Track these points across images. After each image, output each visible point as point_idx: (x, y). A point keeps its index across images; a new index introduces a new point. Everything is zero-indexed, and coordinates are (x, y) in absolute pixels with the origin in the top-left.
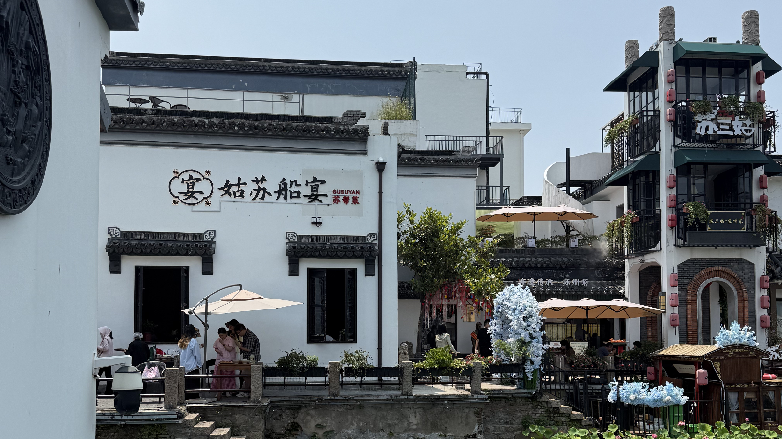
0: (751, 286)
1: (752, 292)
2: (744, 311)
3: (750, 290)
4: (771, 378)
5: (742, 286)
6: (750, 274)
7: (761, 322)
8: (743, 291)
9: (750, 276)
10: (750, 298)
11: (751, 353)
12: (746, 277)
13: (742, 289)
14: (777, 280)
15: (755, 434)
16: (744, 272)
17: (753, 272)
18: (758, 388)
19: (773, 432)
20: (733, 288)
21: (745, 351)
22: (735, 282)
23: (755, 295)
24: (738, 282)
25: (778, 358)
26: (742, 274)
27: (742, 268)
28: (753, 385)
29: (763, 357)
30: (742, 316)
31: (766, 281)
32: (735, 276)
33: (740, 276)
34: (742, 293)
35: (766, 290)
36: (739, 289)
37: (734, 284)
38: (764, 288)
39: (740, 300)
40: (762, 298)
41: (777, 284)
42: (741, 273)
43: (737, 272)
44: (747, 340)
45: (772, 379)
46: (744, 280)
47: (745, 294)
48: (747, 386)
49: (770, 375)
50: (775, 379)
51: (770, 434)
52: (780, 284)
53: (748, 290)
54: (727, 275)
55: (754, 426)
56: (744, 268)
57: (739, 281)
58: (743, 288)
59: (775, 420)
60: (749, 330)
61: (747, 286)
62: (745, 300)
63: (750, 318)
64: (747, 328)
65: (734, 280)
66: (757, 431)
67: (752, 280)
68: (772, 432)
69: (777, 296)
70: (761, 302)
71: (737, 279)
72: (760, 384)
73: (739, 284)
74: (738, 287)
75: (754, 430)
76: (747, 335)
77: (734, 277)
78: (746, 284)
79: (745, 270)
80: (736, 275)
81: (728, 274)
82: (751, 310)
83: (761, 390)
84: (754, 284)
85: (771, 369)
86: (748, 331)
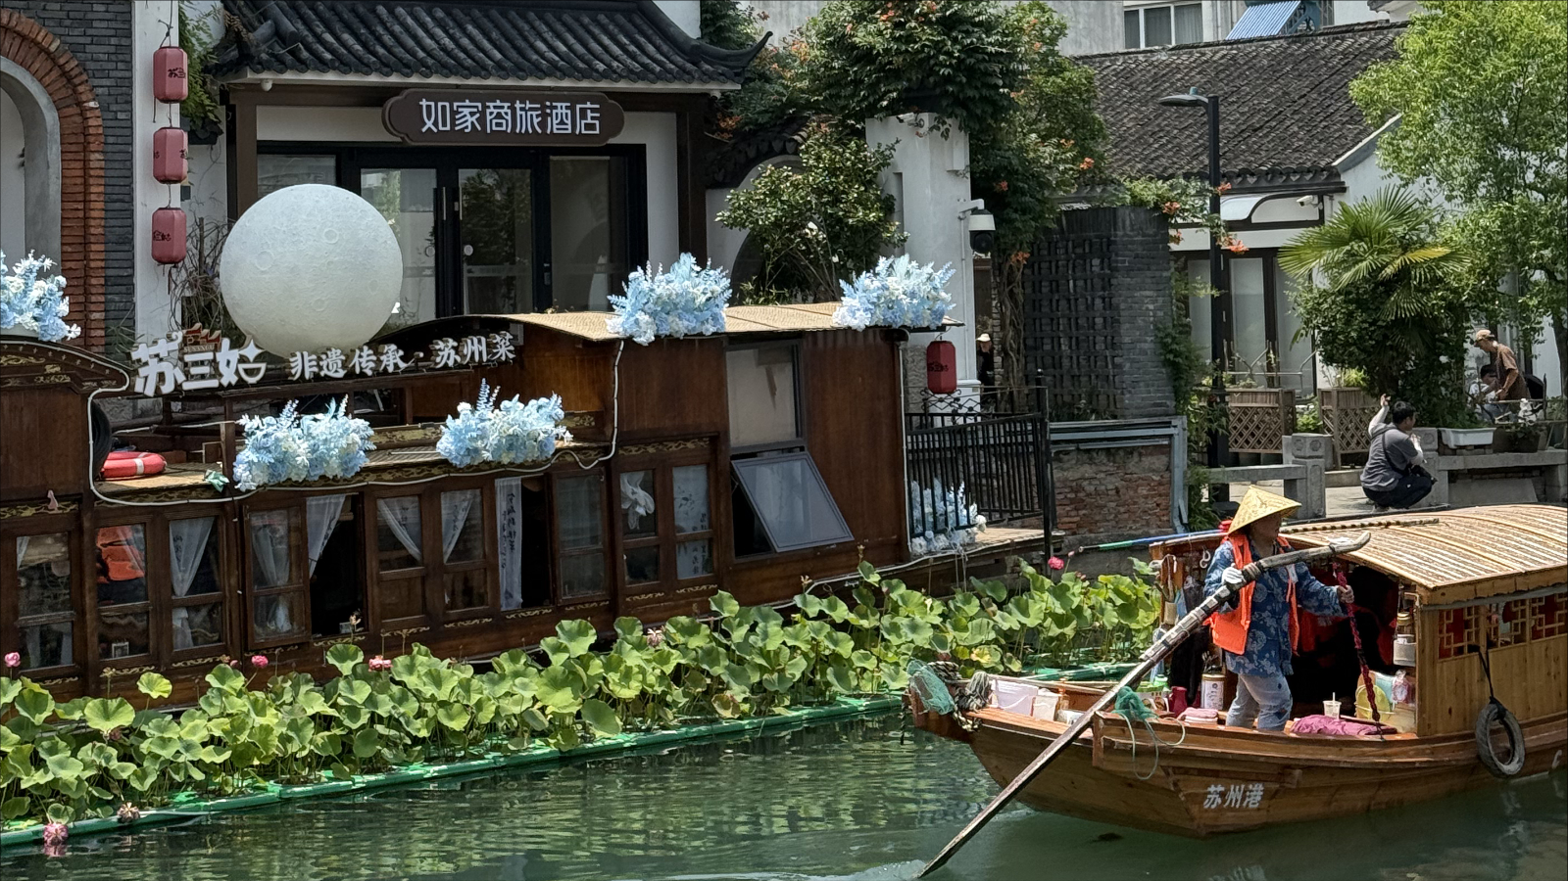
0: (120, 91)
1: (120, 116)
2: (86, 193)
3: (114, 108)
4: (141, 470)
5: (81, 89)
6: (113, 41)
7: (154, 238)
8: (83, 113)
9: (112, 49)
10: (111, 140)
11: (49, 369)
12: (100, 51)
13: (79, 104)
14: (257, 72)
15: (39, 719)
16: (90, 32)
17: (128, 34)
18: (77, 516)
19: (120, 705)
20: (43, 100)
21: (22, 361)
22: (55, 74)
23: (131, 128)
24: (64, 74)
25: (178, 387)
26: (82, 40)
27: (80, 15)
28: (55, 504)
29: (100, 386)
30: (81, 214)
31: (172, 73)
32: (53, 48)
33: (75, 49)
34: (78, 119)
35: (176, 107)
36: (69, 101)
37: (47, 80)
38: (167, 100)
39: (73, 148)
40: (160, 140)
41: (256, 87)
42: (77, 36)
43: (61, 31)
44: (30, 314)
45: (147, 475)
46: (91, 65)
47: (92, 122)
48: (29, 512)
49: (140, 461)
50: (160, 473)
51: (107, 715)
52: (268, 86)
53: (104, 108)
54: (18, 41)
55: (36, 687)
56: (90, 16)
57: (68, 68)
58: (84, 98)
59: (145, 649)
60: (42, 274)
61: (100, 91)
62: (93, 147)
63: (112, 222)
64: (37, 264)
65: (49, 65)
66: (51, 705)
67: (120, 65)
68: (113, 703)
69: (264, 133)
70: (156, 155)
71: (62, 61)
72: (82, 498)
73: (70, 80)
74: (64, 93)
75: (37, 704)
76: (34, 295)
77: (48, 53)
78: (96, 82)
79: (96, 24)
80: (57, 43)
81: (24, 38)
82: (117, 190)
83: (86, 524)
84: (128, 83)
85: (157, 431)
86: (38, 278)
